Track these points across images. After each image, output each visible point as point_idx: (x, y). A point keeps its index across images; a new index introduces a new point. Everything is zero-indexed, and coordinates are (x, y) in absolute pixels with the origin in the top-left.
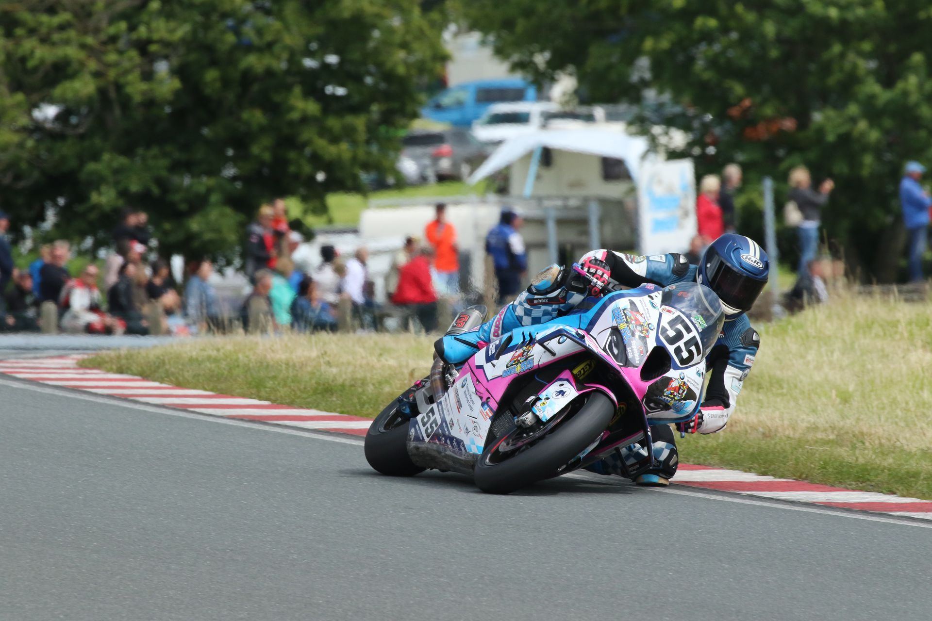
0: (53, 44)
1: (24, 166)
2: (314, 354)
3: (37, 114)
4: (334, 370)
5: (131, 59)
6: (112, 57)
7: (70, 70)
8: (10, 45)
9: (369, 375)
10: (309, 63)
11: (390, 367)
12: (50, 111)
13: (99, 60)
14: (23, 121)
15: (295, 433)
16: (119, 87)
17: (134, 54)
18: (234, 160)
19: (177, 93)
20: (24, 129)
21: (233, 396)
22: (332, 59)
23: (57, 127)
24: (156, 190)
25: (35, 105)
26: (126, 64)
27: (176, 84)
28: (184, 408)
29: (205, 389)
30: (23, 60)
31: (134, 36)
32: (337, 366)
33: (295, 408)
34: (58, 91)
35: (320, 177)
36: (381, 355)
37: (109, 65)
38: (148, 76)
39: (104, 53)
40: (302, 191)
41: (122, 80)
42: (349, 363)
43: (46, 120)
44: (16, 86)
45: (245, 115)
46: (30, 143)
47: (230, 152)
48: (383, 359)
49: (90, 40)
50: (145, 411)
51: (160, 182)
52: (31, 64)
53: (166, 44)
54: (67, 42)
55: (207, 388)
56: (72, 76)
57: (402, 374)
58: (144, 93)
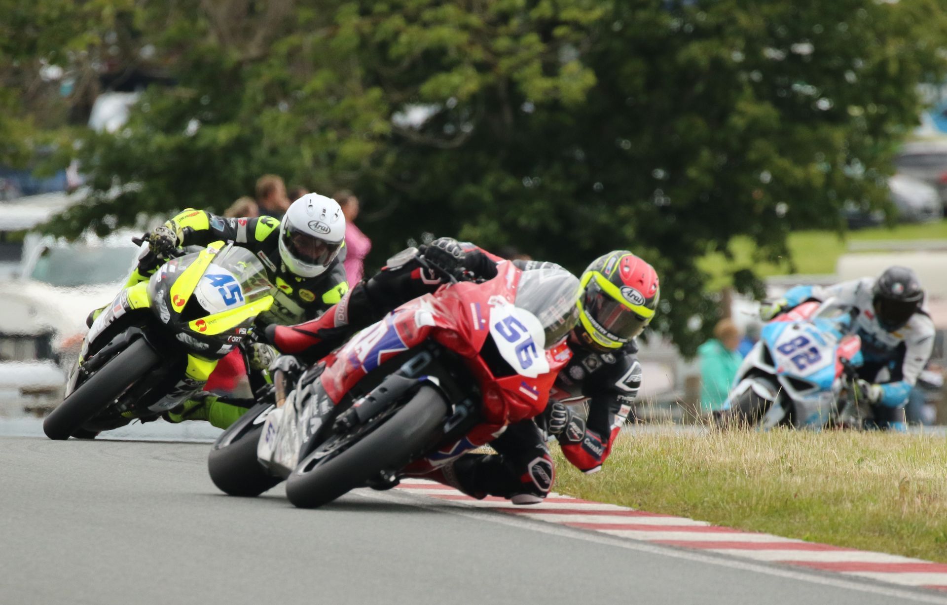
0: (426, 25)
1: (380, 188)
2: (771, 455)
3: (399, 119)
4: (798, 480)
5: (528, 47)
6: (502, 43)
7: (446, 60)
8: (366, 25)
9: (846, 488)
10: (772, 53)
11: (875, 478)
12: (417, 115)
13: (487, 49)
14: (379, 126)
15: (743, 566)
16: (512, 85)
17: (532, 39)
18: (668, 186)
19: (591, 93)
20: (382, 138)
21: (658, 513)
22: (804, 49)
23: (428, 138)
24: (555, 226)
25: (397, 107)
26: (523, 54)
27: (589, 79)
28: (591, 529)
29: (620, 503)
30: (383, 47)
31: (535, 14)
32: (802, 474)
33: (743, 531)
34: (427, 88)
35: (782, 209)
36: (862, 460)
37: (498, 55)
38: (551, 69)
39: (494, 36)
40: (757, 228)
41: (516, 76)
42: (818, 471)
43: (411, 128)
44: (373, 79)
45: (681, 124)
46: (390, 158)
47: (660, 174)
48: (864, 465)
49: (475, 20)
50: (539, 533)
51: (562, 214)
52: (395, 51)
53: (576, 26)
54: (440, 22)
55: (624, 502)
56: (448, 68)
57: (892, 487)
58: (546, 92)
